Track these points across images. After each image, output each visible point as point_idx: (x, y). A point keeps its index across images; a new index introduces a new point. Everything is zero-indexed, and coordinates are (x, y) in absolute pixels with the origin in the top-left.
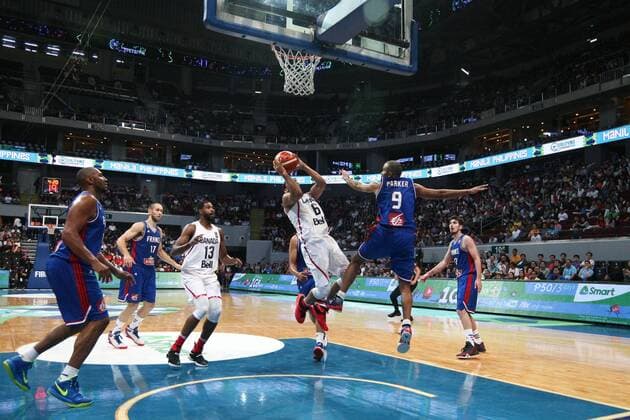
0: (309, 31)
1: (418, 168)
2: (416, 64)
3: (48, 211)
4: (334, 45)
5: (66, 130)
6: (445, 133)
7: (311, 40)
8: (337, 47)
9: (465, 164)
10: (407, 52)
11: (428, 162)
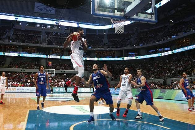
0: (122, 13)
1: (157, 53)
2: (157, 20)
3: (49, 71)
4: (130, 17)
5: (52, 48)
6: (166, 41)
7: (123, 16)
8: (131, 17)
9: (174, 51)
10: (154, 16)
11: (160, 51)
